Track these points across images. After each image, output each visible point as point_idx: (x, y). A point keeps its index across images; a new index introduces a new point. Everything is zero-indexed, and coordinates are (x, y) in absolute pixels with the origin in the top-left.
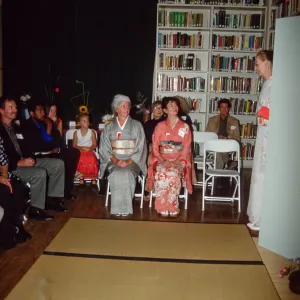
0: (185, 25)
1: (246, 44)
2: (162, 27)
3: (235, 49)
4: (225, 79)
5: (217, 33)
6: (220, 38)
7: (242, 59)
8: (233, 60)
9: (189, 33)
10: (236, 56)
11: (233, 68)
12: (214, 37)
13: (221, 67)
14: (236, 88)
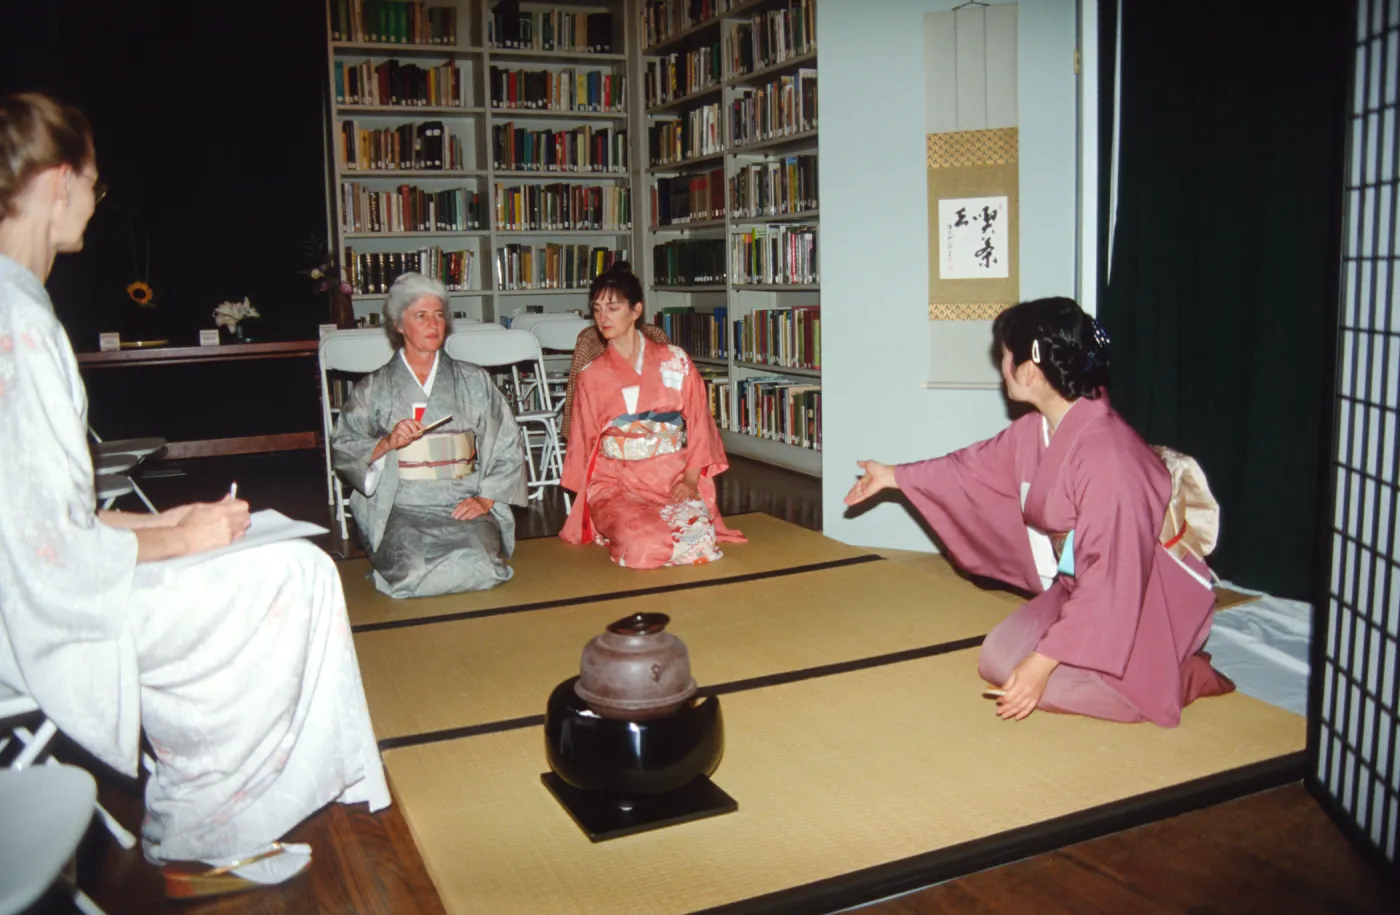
0: (411, 40)
1: (582, 96)
2: (344, 44)
3: (553, 108)
4: (533, 191)
5: (501, 65)
6: (512, 77)
7: (574, 134)
8: (552, 138)
9: (423, 64)
10: (557, 126)
11: (552, 158)
12: (496, 74)
13: (520, 158)
14: (565, 217)
